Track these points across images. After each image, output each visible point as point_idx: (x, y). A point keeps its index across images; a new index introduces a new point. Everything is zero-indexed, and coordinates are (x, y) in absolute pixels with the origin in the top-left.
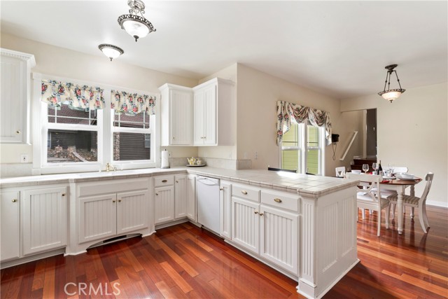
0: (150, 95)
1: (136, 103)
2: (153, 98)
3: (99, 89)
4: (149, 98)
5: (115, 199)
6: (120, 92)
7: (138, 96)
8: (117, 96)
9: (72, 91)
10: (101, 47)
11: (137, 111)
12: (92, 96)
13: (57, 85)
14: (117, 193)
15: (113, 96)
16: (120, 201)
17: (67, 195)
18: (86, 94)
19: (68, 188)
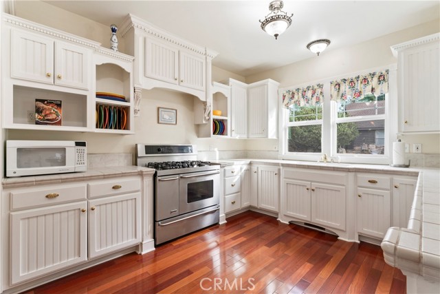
0: (379, 70)
1: (359, 86)
2: (384, 72)
3: (320, 86)
4: (378, 74)
5: (309, 187)
6: (339, 81)
7: (361, 78)
8: (337, 87)
9: (300, 94)
10: (308, 46)
11: (359, 96)
12: (314, 93)
13: (291, 93)
14: (311, 181)
15: (333, 87)
16: (313, 190)
17: (279, 174)
18: (309, 94)
19: (279, 170)
